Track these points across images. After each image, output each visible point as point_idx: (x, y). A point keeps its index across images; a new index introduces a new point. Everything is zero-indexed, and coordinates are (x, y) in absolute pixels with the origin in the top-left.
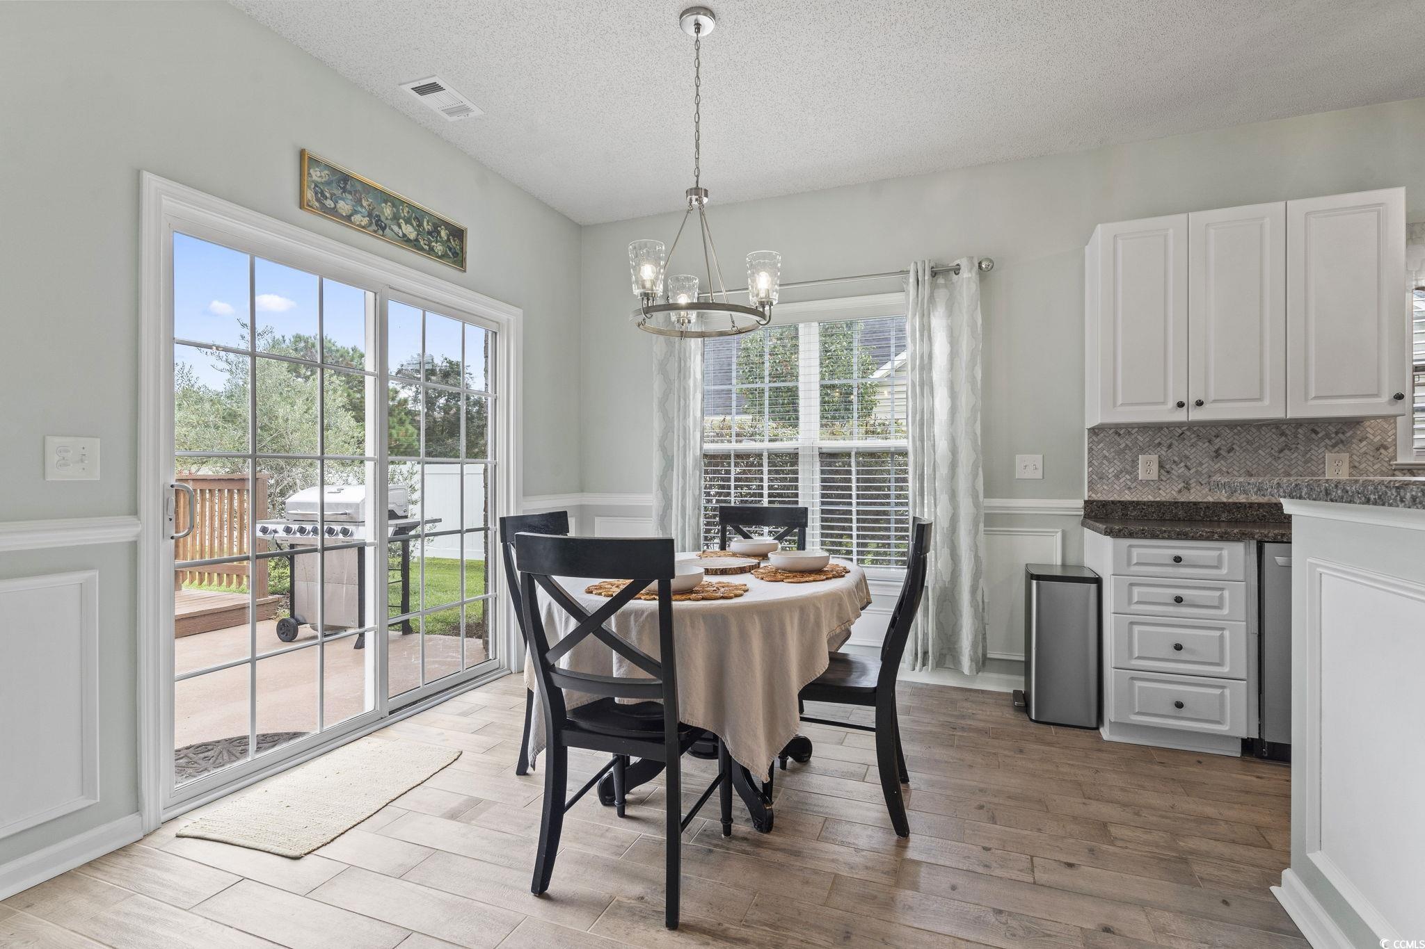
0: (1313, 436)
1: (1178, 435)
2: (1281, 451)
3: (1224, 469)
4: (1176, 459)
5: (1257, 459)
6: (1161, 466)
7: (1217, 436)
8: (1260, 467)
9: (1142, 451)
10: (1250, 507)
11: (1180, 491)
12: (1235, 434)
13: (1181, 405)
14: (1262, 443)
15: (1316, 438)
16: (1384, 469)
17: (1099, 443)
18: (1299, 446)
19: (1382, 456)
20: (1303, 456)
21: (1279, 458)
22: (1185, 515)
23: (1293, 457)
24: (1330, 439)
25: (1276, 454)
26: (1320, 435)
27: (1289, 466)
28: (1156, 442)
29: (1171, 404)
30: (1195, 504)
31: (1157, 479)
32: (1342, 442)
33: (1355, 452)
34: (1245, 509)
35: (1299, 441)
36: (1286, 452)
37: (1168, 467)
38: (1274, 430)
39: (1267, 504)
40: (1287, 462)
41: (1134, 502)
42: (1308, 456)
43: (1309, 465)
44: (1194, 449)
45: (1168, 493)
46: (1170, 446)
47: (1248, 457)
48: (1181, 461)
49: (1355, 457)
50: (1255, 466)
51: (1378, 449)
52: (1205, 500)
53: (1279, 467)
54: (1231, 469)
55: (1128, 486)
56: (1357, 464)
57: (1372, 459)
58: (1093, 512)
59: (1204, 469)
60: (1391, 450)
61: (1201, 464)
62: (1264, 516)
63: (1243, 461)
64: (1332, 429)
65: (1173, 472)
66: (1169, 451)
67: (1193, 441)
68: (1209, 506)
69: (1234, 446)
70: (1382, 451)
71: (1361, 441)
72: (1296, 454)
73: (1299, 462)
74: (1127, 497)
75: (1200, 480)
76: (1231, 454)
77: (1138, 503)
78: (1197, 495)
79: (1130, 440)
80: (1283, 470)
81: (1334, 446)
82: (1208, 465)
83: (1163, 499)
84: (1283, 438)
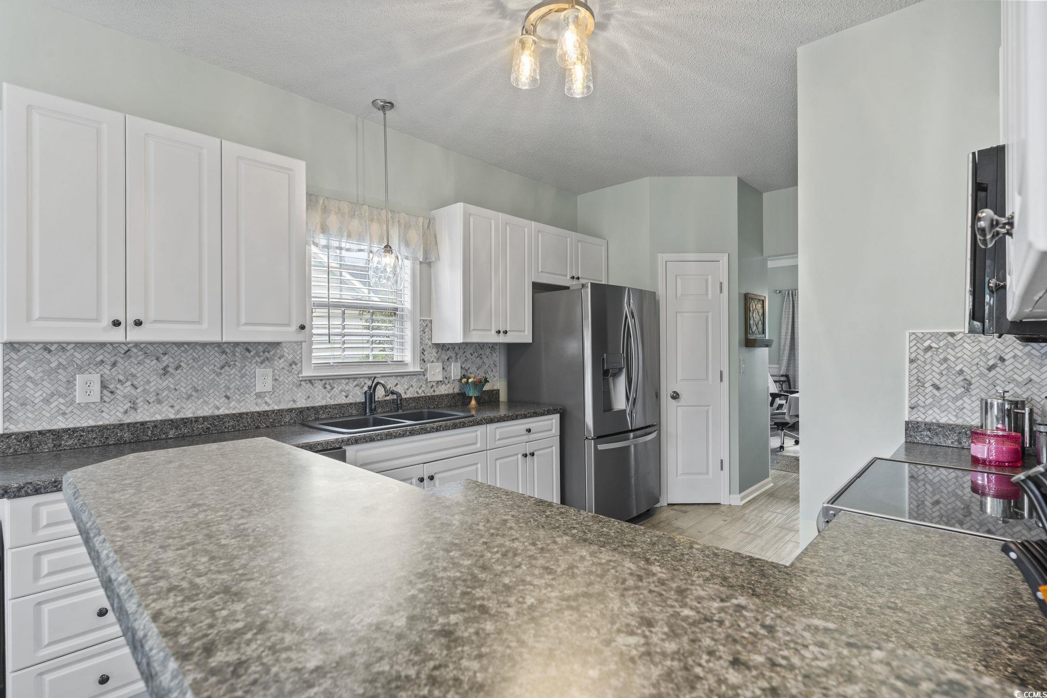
0: (247, 354)
1: (123, 352)
2: (222, 367)
3: (172, 386)
4: (121, 378)
5: (202, 376)
6: (104, 386)
7: (165, 354)
8: (205, 383)
9: (80, 369)
10: (196, 421)
11: (126, 412)
12: (182, 352)
13: (116, 323)
14: (207, 361)
15: (249, 356)
16: (295, 380)
17: (20, 360)
18: (236, 363)
19: (293, 370)
20: (240, 372)
21: (221, 374)
22: (132, 436)
23: (232, 372)
24: (259, 356)
25: (219, 371)
26: (252, 354)
27: (229, 381)
28: (98, 359)
29: (106, 321)
30: (142, 424)
31: (99, 400)
32: (268, 359)
33: (276, 367)
34: (191, 423)
35: (237, 359)
36: (227, 368)
37: (111, 386)
38: (216, 349)
39: (210, 417)
40: (227, 377)
41: (69, 429)
42: (243, 371)
43: (244, 379)
44: (142, 367)
45: (112, 415)
46: (114, 364)
47: (194, 373)
48: (127, 380)
49: (276, 371)
50: (200, 382)
51: (291, 365)
52: (154, 419)
53: (221, 382)
54: (179, 386)
55: (61, 411)
56: (277, 377)
57: (287, 373)
58: (10, 448)
59: (152, 388)
60: (298, 366)
61: (148, 382)
62: (208, 428)
63: (189, 378)
64: (261, 348)
65: (118, 391)
66: (113, 370)
67: (140, 358)
68: (156, 425)
69: (182, 364)
70: (294, 366)
71: (280, 358)
72: (234, 370)
73: (237, 377)
74: (61, 424)
75: (148, 399)
76: (179, 371)
77: (75, 430)
78: (143, 415)
79: (64, 357)
80: (224, 385)
81: (262, 363)
82: (156, 383)
83: (107, 422)
84: (224, 356)
